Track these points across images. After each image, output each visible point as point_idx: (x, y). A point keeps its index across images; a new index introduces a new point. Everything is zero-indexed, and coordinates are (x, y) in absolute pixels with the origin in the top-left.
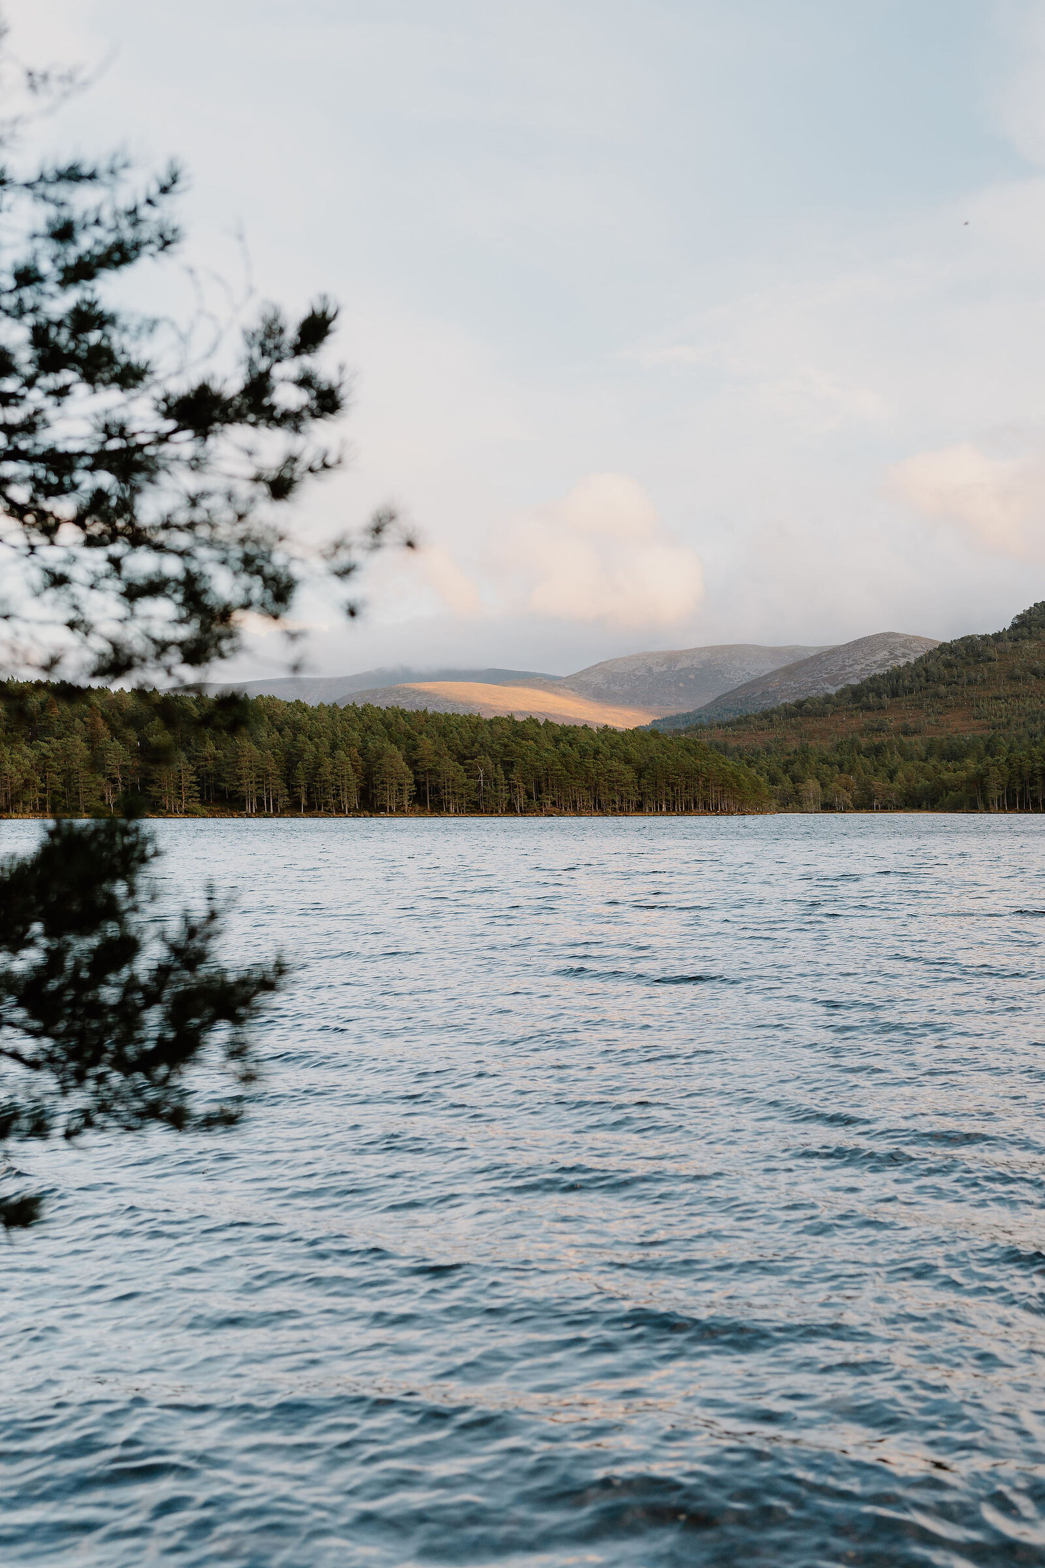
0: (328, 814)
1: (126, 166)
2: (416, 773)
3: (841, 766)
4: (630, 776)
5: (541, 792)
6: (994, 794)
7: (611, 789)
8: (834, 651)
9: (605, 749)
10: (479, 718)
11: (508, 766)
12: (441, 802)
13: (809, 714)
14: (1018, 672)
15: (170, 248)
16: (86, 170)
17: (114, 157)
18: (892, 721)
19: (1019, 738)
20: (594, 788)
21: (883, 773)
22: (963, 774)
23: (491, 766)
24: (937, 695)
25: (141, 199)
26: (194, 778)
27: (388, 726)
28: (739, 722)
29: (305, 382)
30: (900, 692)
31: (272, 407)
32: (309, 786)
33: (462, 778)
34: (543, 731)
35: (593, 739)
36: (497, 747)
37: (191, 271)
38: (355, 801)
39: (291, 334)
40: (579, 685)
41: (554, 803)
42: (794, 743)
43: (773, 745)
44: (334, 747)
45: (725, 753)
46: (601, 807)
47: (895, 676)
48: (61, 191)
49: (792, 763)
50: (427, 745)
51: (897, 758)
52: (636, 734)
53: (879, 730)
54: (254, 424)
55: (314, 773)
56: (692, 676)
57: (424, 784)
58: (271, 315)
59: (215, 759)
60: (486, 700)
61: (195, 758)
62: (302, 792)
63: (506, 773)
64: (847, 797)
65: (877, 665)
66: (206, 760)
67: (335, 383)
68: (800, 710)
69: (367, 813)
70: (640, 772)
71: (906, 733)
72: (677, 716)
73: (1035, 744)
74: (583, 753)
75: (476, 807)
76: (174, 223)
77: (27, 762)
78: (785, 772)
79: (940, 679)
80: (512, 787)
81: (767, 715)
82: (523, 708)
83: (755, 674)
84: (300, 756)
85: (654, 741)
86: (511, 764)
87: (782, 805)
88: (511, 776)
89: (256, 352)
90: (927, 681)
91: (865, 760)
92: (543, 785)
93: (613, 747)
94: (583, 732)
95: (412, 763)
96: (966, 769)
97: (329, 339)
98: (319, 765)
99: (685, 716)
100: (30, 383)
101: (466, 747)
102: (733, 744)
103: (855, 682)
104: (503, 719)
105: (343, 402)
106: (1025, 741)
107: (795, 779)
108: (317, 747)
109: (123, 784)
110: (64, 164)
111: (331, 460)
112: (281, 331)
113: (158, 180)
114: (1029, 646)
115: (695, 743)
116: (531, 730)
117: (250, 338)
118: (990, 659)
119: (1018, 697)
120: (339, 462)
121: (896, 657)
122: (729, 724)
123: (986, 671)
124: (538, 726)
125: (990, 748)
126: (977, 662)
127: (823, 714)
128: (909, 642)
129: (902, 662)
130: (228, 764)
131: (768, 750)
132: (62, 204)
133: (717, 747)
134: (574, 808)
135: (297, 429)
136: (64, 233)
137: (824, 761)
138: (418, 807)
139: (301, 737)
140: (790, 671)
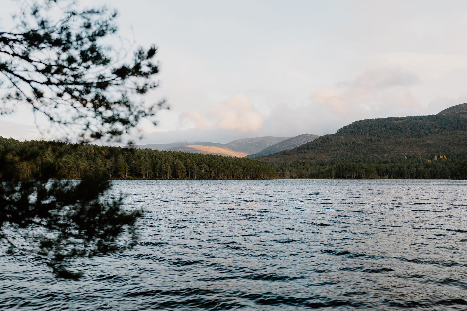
0: (164, 179)
1: (106, 10)
2: (186, 168)
3: (294, 167)
4: (241, 169)
5: (218, 173)
6: (333, 174)
7: (237, 173)
8: (293, 138)
9: (235, 162)
10: (203, 154)
11: (210, 167)
12: (193, 176)
13: (287, 154)
14: (339, 144)
15: (115, 32)
16: (96, 10)
17: (103, 8)
18: (307, 156)
19: (339, 160)
20: (232, 172)
21: (305, 169)
22: (325, 169)
23: (206, 167)
24: (319, 150)
25: (108, 19)
26: (129, 169)
27: (180, 156)
28: (269, 156)
29: (149, 65)
30: (310, 149)
31: (141, 72)
32: (159, 172)
33: (198, 170)
34: (219, 158)
35: (232, 160)
36: (207, 162)
37: (120, 37)
38: (171, 175)
39: (146, 54)
40: (228, 146)
41: (222, 176)
42: (283, 161)
43: (277, 162)
44: (166, 162)
45: (265, 164)
46: (234, 177)
47: (308, 144)
48: (89, 16)
49: (282, 166)
50: (189, 161)
51: (309, 165)
52: (242, 159)
53: (304, 158)
54: (136, 76)
55: (160, 168)
56: (257, 144)
57: (189, 171)
58: (140, 49)
59: (135, 164)
60: (205, 150)
61: (130, 164)
62: (157, 173)
63: (210, 169)
64: (296, 175)
65: (304, 142)
66: (133, 165)
67: (157, 66)
68: (285, 153)
69: (174, 179)
70: (244, 168)
71: (311, 159)
72: (253, 154)
73: (343, 162)
74: (229, 164)
75: (202, 177)
76: (116, 25)
77: (86, 165)
78: (281, 168)
79: (320, 145)
80: (211, 172)
81: (276, 154)
82: (214, 152)
83: (273, 144)
84: (157, 164)
85: (248, 161)
86: (211, 166)
87: (280, 177)
88: (211, 169)
89: (137, 58)
90: (316, 146)
91: (301, 166)
92: (219, 171)
93: (237, 162)
94: (229, 158)
95: (185, 166)
96: (326, 168)
97: (155, 55)
98: (162, 166)
99: (255, 154)
100: (79, 65)
101: (199, 162)
102: (267, 161)
103: (298, 146)
104: (209, 155)
105: (159, 70)
106: (341, 161)
107: (283, 171)
108: (161, 162)
109: (111, 171)
110: (90, 9)
111: (156, 85)
112: (143, 53)
113: (111, 14)
114: (342, 137)
115: (258, 161)
116: (216, 158)
117: (135, 54)
118: (332, 141)
119: (339, 150)
120: (158, 85)
121: (308, 140)
122: (266, 156)
123: (331, 143)
124: (218, 156)
125: (332, 163)
126: (329, 141)
127: (290, 154)
128: (311, 136)
129: (310, 141)
130: (138, 166)
131: (276, 163)
132: (89, 19)
133: (263, 162)
134: (228, 178)
135: (147, 77)
136: (88, 26)
137: (290, 166)
138: (187, 177)
139: (157, 159)
140: (282, 143)
